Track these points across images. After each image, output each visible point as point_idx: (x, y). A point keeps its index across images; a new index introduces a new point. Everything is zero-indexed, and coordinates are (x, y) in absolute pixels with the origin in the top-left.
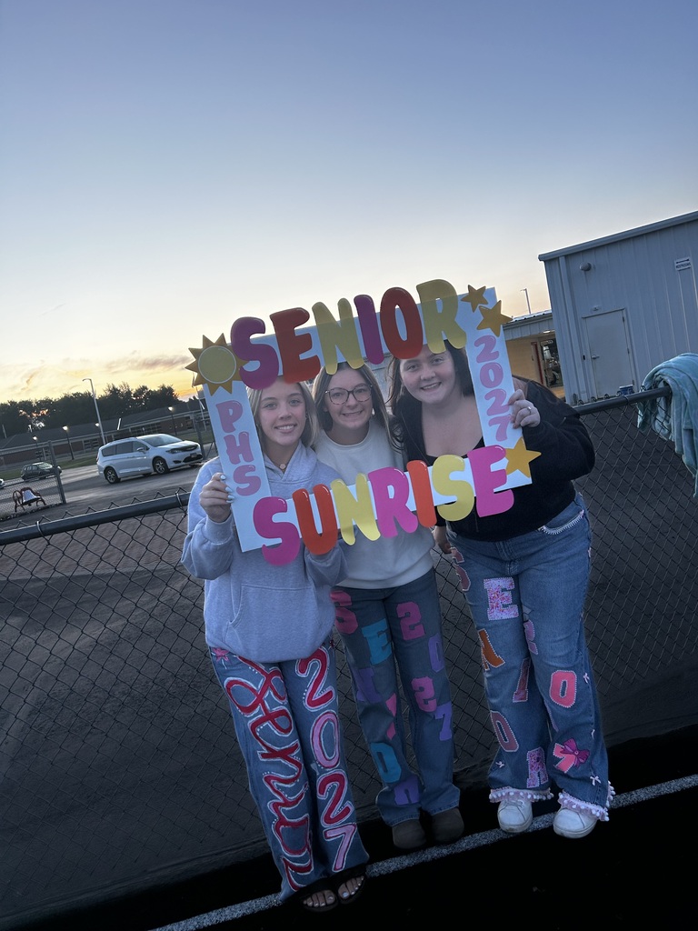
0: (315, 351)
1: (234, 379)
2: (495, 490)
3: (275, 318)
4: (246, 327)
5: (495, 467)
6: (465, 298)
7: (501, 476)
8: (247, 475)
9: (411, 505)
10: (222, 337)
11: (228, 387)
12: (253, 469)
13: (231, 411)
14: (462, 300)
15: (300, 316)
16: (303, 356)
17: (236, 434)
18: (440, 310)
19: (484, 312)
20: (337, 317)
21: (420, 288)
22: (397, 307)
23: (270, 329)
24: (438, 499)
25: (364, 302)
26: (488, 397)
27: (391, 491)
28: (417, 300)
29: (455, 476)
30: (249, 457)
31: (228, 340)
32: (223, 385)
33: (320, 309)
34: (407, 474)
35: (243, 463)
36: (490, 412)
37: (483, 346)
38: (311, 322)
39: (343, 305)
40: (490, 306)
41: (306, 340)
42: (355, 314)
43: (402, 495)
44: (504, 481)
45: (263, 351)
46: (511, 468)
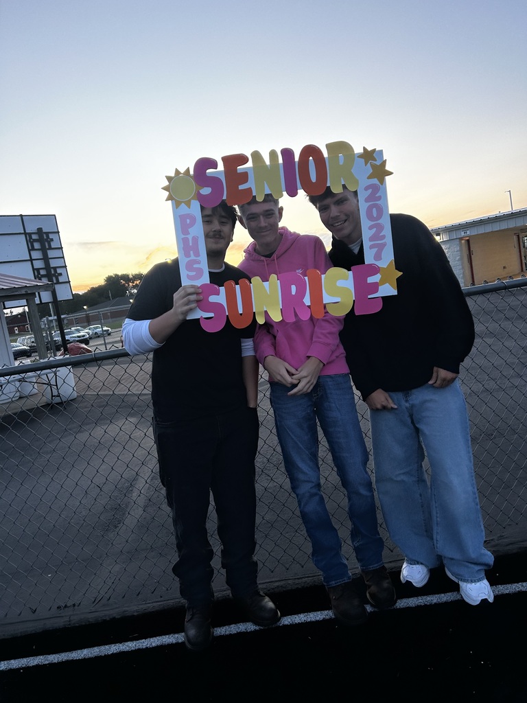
0: (251, 184)
1: (192, 199)
2: (369, 297)
3: (225, 159)
4: (205, 164)
5: (371, 280)
6: (361, 156)
7: (375, 287)
8: (195, 266)
9: (307, 301)
10: (188, 169)
11: (188, 204)
12: (199, 263)
13: (188, 221)
14: (358, 157)
15: (242, 159)
16: (241, 187)
17: (190, 237)
18: (341, 162)
19: (373, 166)
20: (268, 162)
21: (328, 146)
22: (311, 158)
23: (221, 167)
24: (327, 299)
25: (287, 153)
26: (370, 228)
27: (294, 289)
28: (326, 154)
29: (341, 283)
30: (197, 254)
31: (192, 172)
32: (185, 202)
33: (256, 155)
34: (306, 278)
35: (193, 257)
36: (371, 239)
37: (370, 191)
38: (250, 164)
39: (273, 154)
40: (378, 163)
41: (244, 177)
42: (281, 161)
43: (301, 293)
44: (376, 291)
45: (214, 181)
46: (383, 282)
